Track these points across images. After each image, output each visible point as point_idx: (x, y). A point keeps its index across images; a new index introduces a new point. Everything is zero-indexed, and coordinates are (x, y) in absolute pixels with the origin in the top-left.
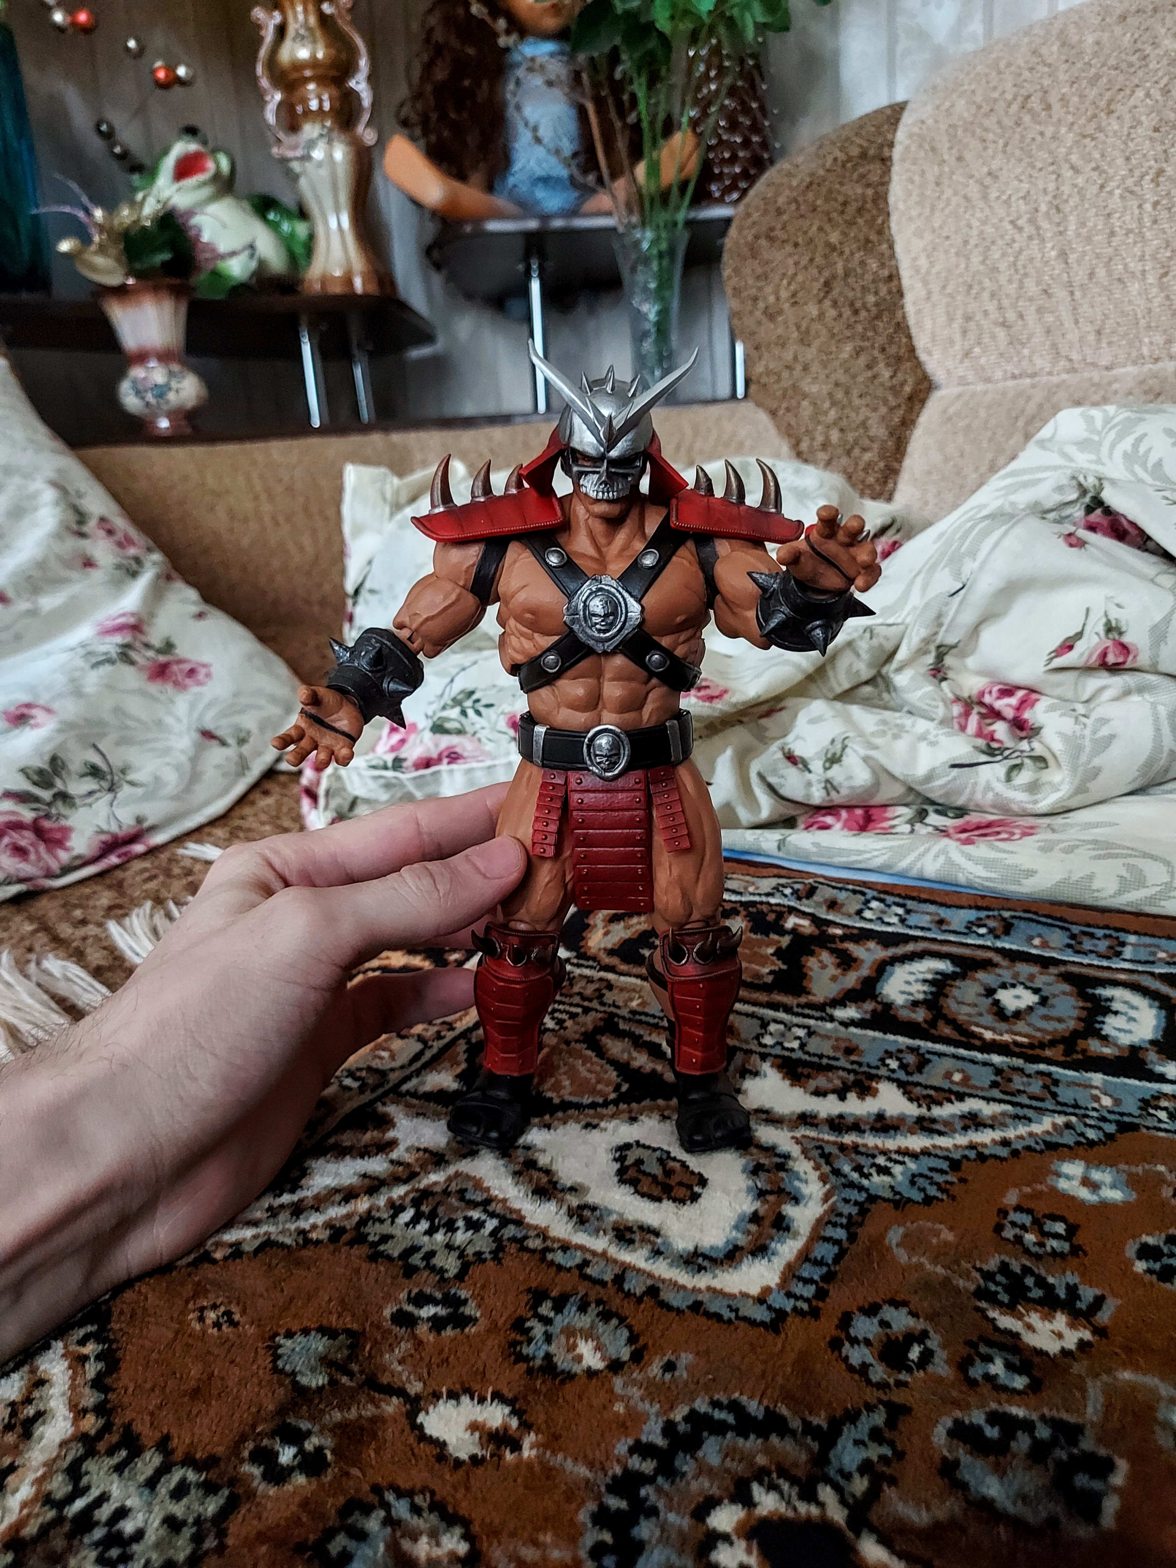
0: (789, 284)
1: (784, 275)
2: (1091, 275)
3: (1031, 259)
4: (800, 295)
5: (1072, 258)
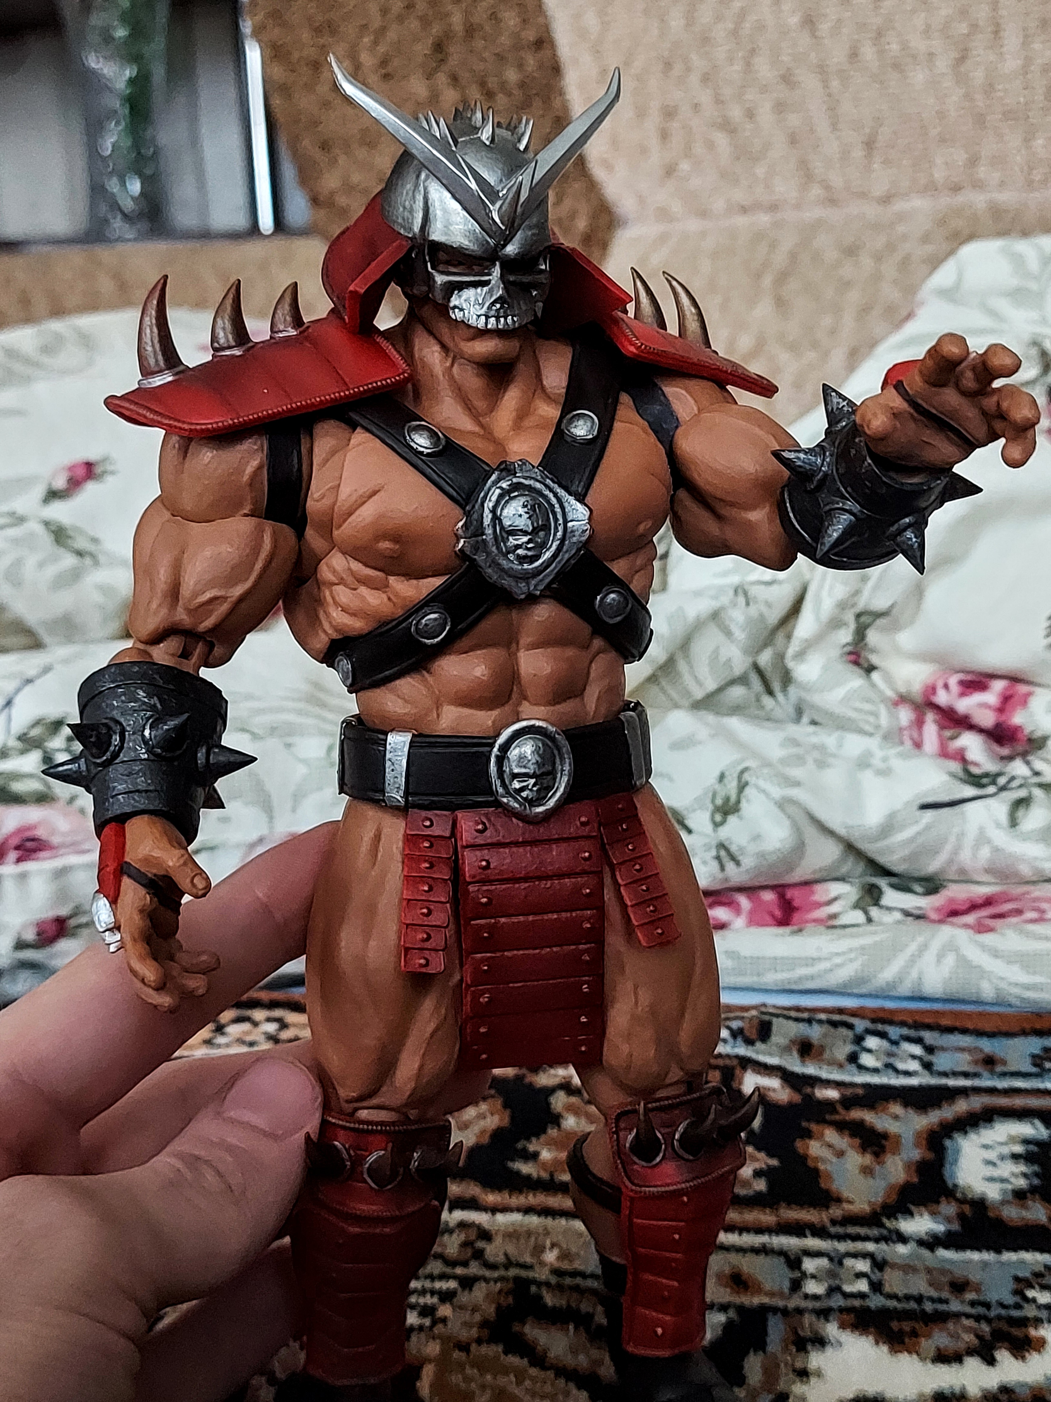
0: (376, 43)
1: (365, 27)
2: (854, 55)
3: (761, 27)
4: (396, 62)
5: (824, 27)
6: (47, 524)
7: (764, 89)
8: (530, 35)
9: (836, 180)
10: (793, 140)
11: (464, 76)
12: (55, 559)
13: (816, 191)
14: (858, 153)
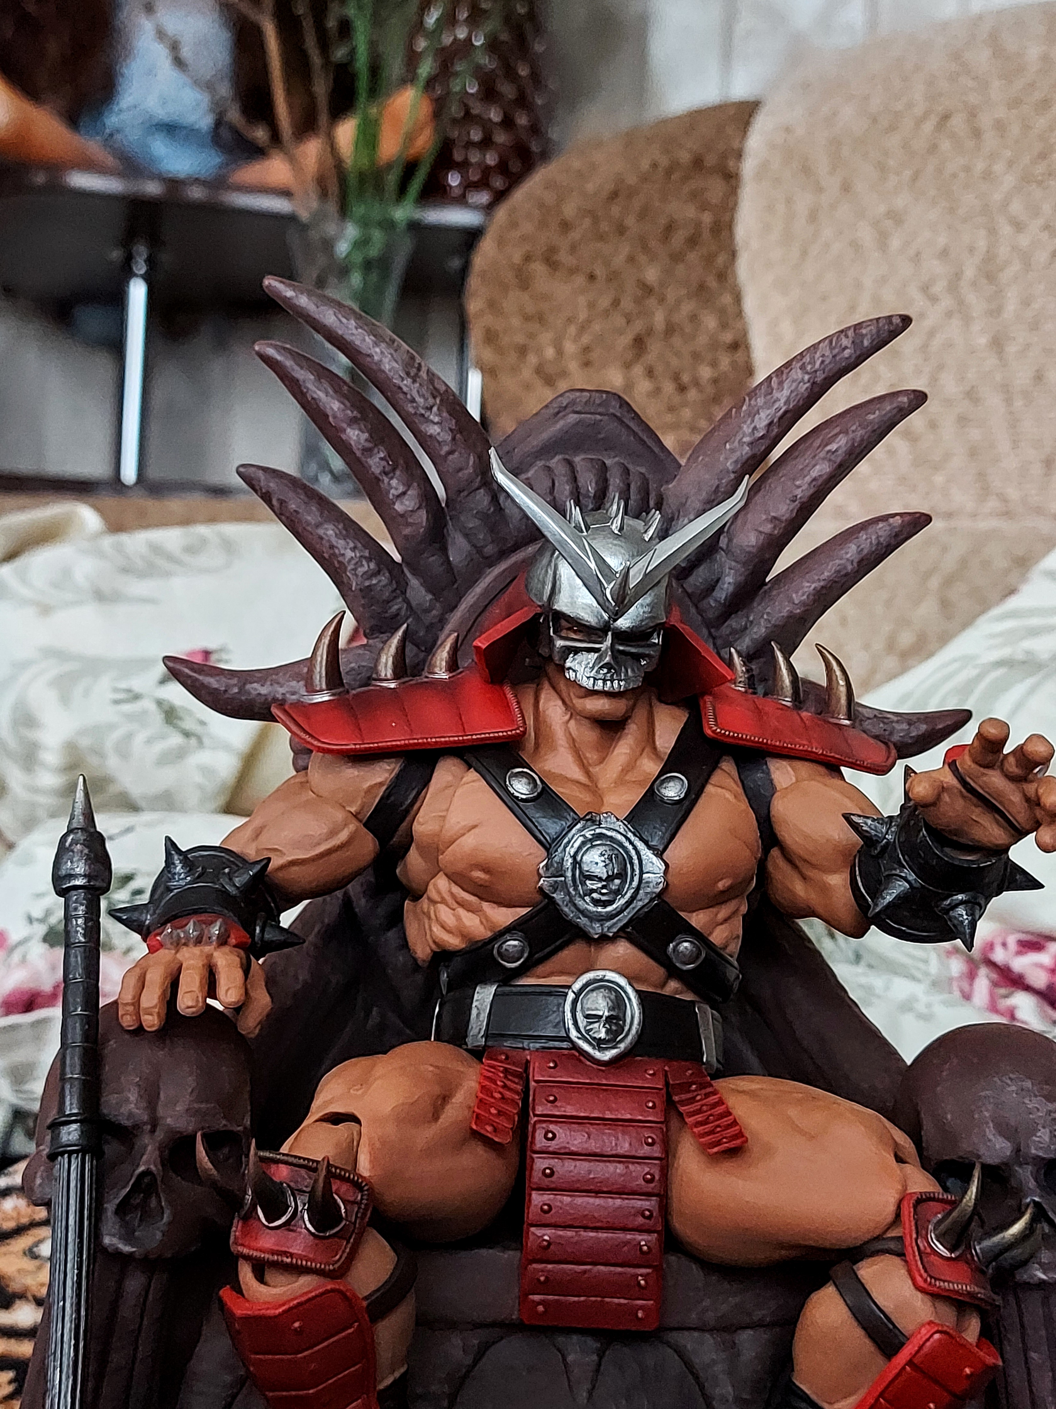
0: (579, 333)
1: (572, 320)
2: (1039, 378)
4: (597, 351)
6: (159, 703)
7: (948, 402)
8: (728, 337)
9: (1013, 493)
10: (973, 453)
11: (659, 369)
12: (163, 737)
13: (992, 504)
14: (1037, 470)
